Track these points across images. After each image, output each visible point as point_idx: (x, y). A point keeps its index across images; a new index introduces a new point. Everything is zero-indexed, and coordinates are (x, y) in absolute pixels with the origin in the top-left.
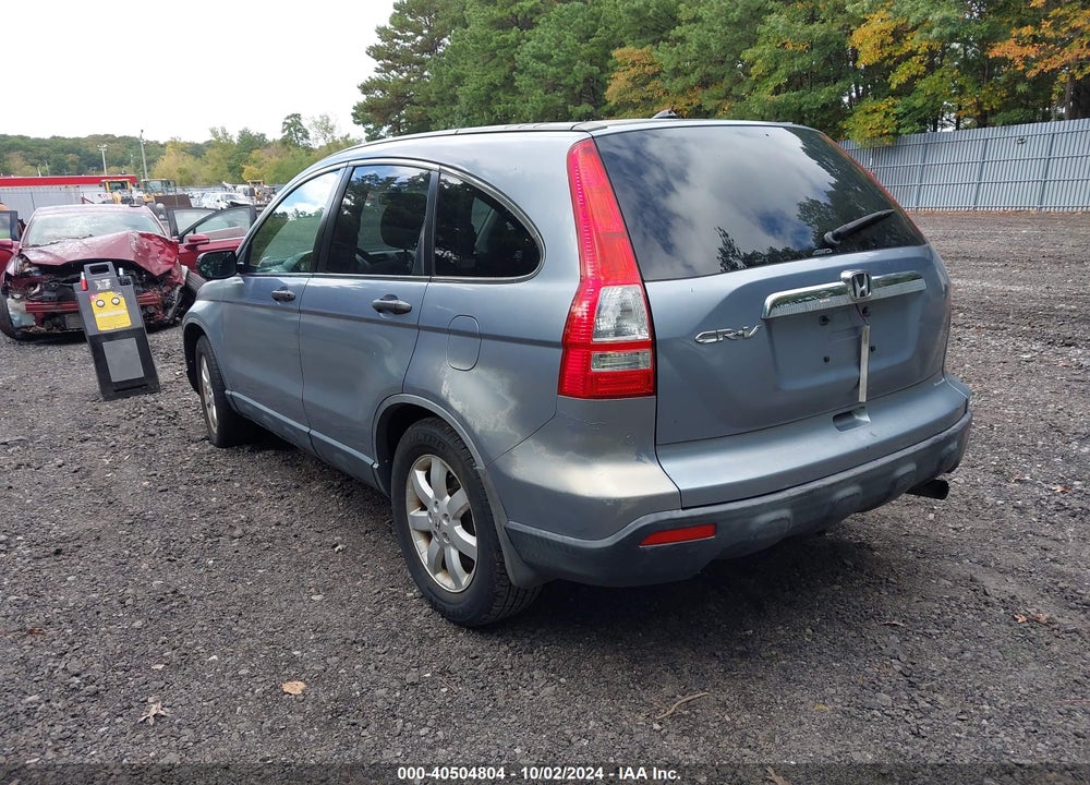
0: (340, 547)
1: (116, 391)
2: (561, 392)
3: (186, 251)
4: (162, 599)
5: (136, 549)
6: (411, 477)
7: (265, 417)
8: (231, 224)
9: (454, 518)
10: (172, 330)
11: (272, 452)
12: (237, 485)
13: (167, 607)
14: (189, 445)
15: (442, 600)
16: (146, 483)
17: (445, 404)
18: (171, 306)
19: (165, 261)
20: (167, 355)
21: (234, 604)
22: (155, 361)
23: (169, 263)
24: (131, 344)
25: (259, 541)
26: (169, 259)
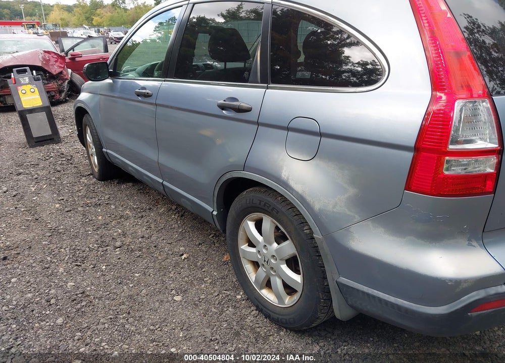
0: (185, 256)
1: (36, 142)
2: (408, 187)
3: (69, 61)
4: (75, 300)
5: (55, 256)
6: (243, 225)
7: (130, 168)
8: (93, 46)
9: (281, 260)
10: (65, 105)
11: (131, 184)
12: (113, 207)
13: (79, 306)
14: (81, 179)
15: (269, 310)
16: (57, 206)
17: (285, 185)
18: (63, 91)
19: (58, 66)
20: (63, 120)
21: (123, 303)
22: (57, 123)
23: (61, 67)
24: (43, 116)
25: (132, 251)
26: (60, 65)
